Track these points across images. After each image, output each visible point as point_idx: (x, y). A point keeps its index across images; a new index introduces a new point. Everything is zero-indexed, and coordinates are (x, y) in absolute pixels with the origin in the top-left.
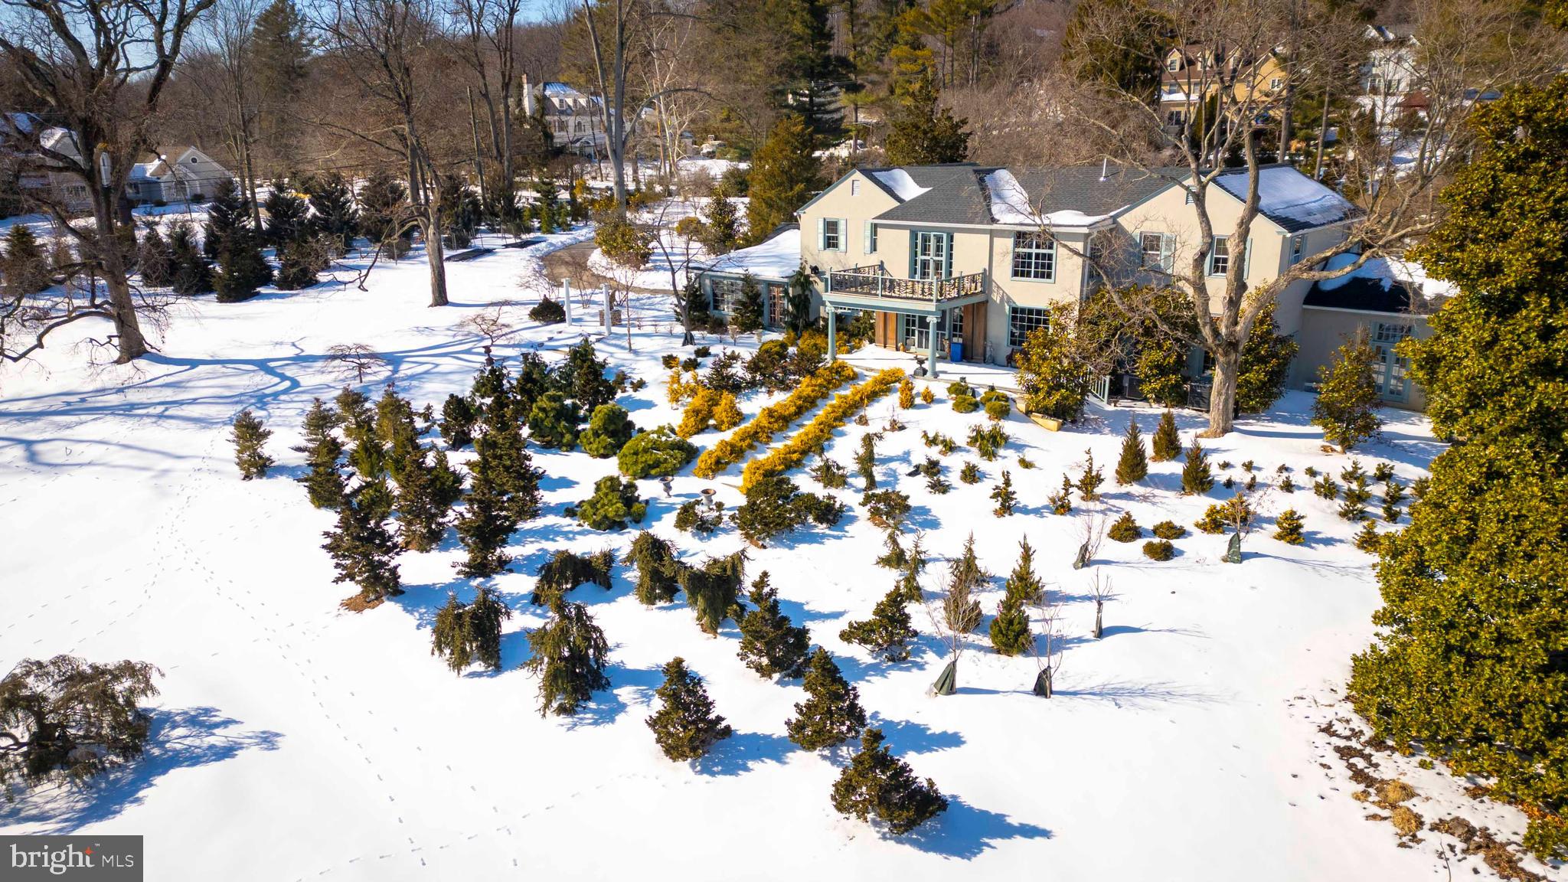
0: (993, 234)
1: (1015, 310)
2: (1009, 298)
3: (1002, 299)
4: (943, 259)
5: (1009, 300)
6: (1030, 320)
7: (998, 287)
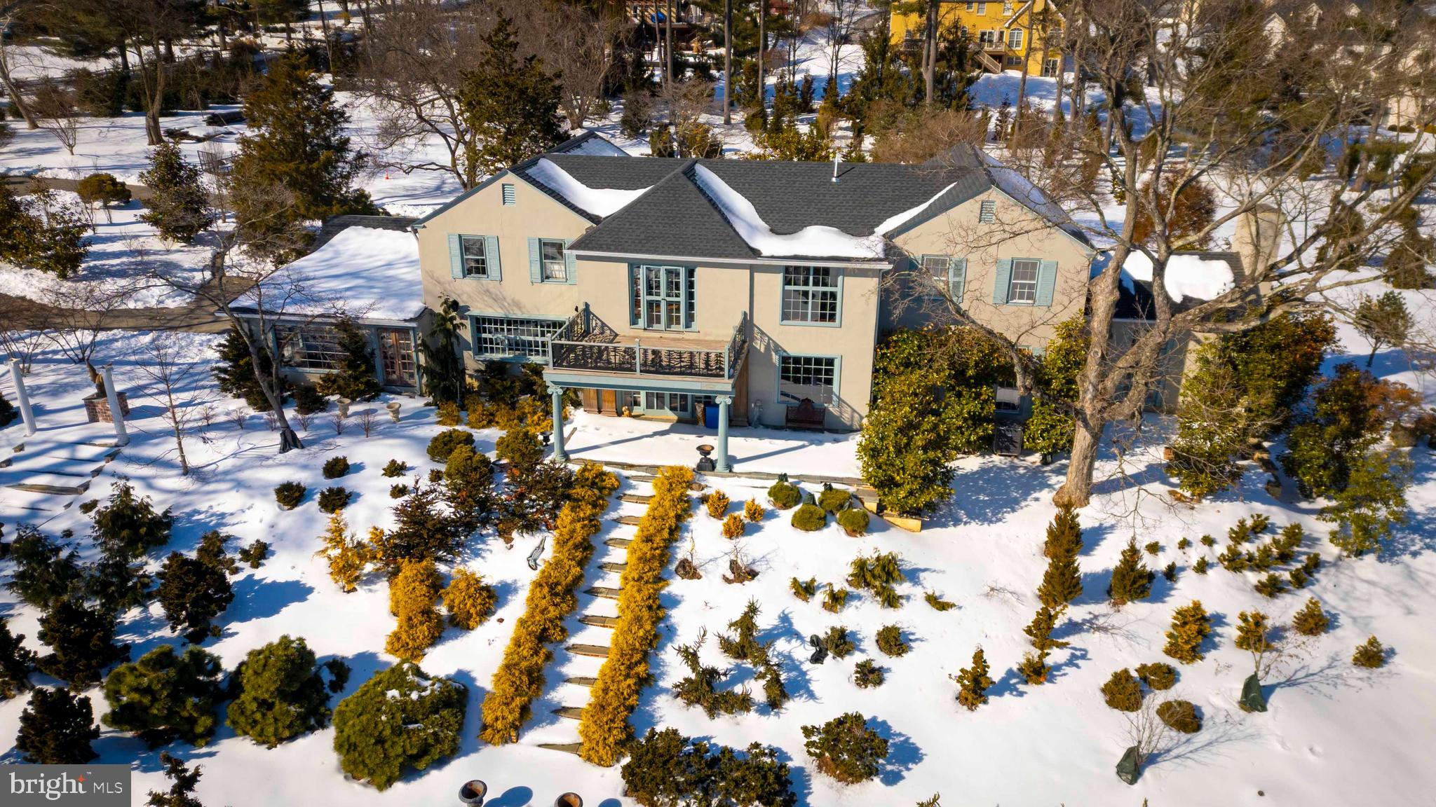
0: (753, 269)
1: (785, 360)
2: (777, 345)
3: (768, 347)
4: (682, 299)
5: (778, 348)
6: (807, 371)
7: (762, 333)
